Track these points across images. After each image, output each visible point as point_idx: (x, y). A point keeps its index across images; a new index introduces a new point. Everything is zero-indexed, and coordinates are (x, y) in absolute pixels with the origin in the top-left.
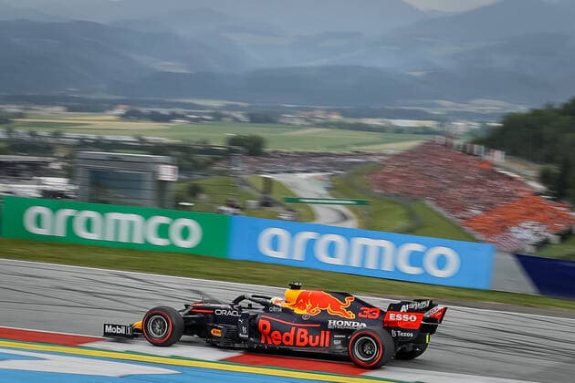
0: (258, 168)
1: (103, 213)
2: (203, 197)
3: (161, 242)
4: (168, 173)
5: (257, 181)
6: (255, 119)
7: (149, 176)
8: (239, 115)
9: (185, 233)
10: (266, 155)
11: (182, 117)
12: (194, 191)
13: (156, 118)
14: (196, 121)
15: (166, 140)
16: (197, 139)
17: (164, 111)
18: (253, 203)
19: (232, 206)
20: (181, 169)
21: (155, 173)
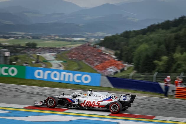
0: (35, 52)
2: (19, 61)
3: (6, 74)
4: (7, 54)
5: (35, 56)
6: (34, 38)
7: (2, 55)
8: (29, 37)
9: (13, 71)
10: (38, 48)
11: (12, 37)
12: (17, 59)
13: (4, 37)
14: (17, 38)
15: (8, 44)
16: (18, 44)
17: (7, 36)
18: (34, 62)
19: (26, 63)
20: (11, 52)
21: (4, 54)
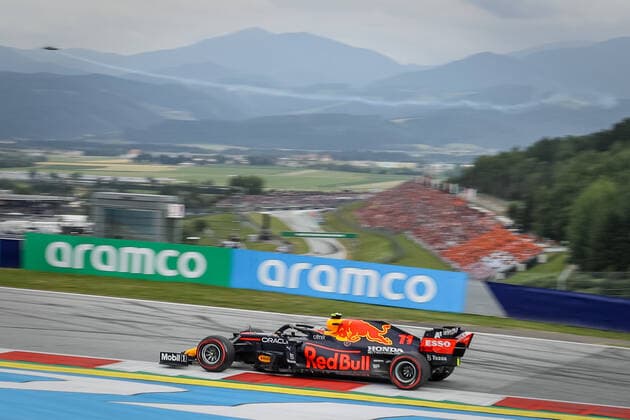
0: (257, 205)
1: (117, 247)
2: (208, 232)
3: (171, 273)
4: (175, 211)
5: (257, 217)
6: (254, 161)
7: (158, 214)
8: (239, 158)
9: (192, 265)
10: (265, 194)
11: (189, 160)
12: (201, 227)
13: (165, 160)
14: (202, 163)
15: (175, 181)
16: (204, 180)
17: (173, 155)
18: (253, 237)
19: (234, 240)
20: (188, 207)
21: (165, 211)
